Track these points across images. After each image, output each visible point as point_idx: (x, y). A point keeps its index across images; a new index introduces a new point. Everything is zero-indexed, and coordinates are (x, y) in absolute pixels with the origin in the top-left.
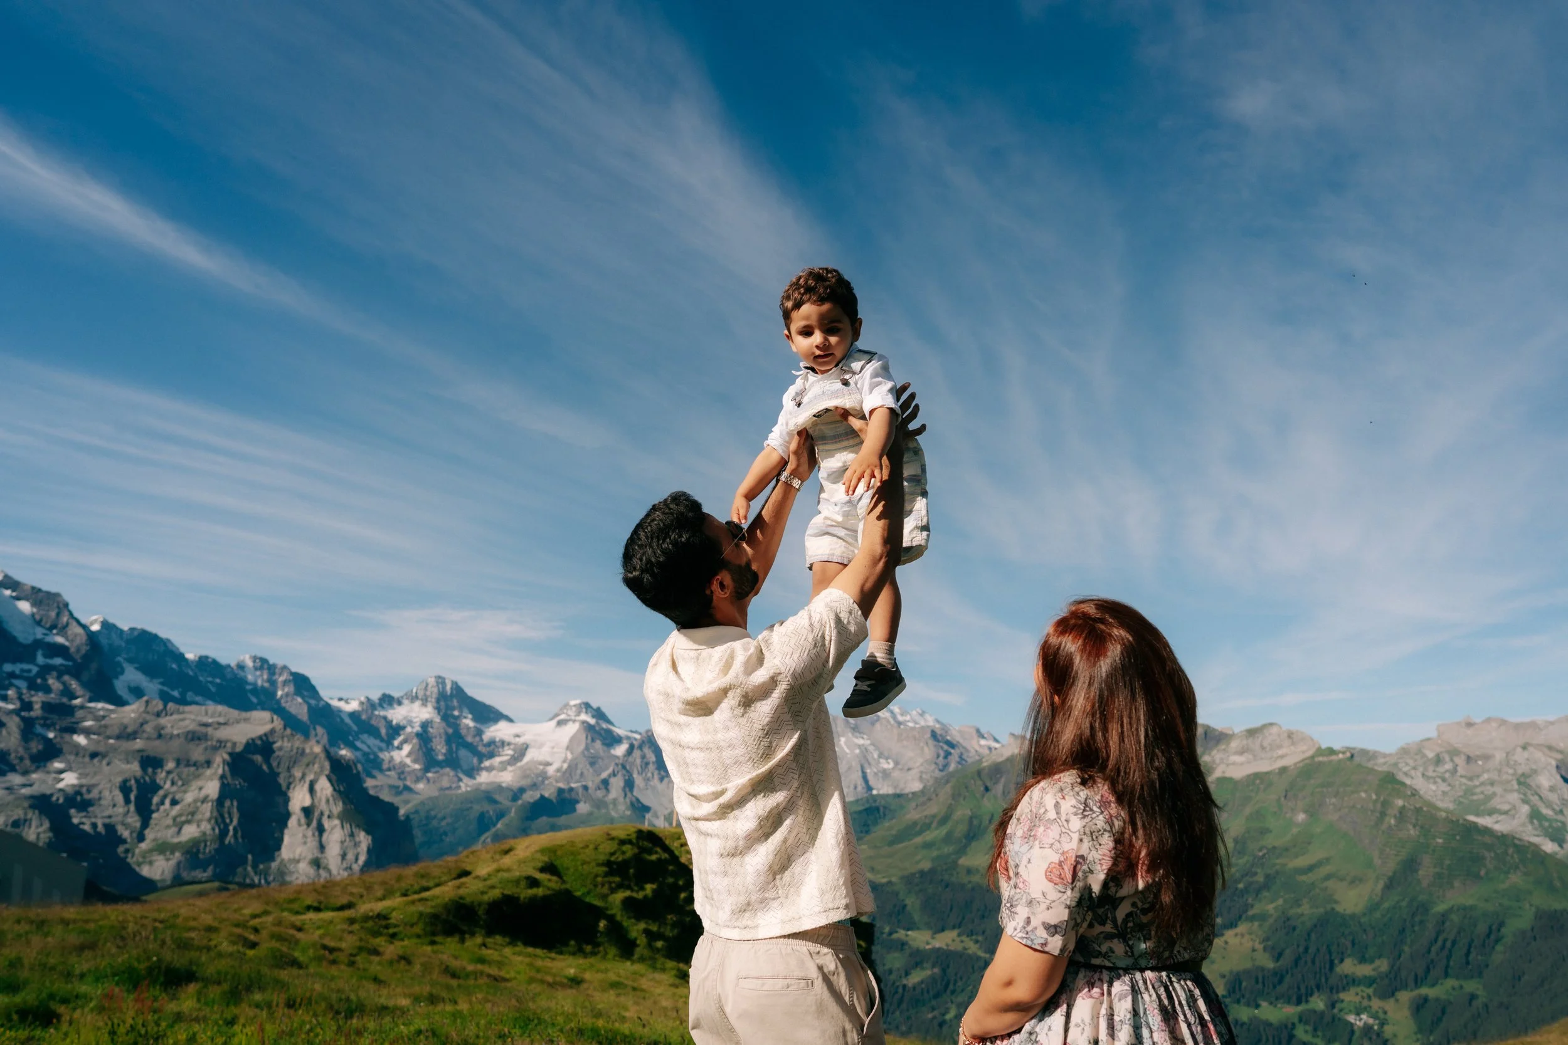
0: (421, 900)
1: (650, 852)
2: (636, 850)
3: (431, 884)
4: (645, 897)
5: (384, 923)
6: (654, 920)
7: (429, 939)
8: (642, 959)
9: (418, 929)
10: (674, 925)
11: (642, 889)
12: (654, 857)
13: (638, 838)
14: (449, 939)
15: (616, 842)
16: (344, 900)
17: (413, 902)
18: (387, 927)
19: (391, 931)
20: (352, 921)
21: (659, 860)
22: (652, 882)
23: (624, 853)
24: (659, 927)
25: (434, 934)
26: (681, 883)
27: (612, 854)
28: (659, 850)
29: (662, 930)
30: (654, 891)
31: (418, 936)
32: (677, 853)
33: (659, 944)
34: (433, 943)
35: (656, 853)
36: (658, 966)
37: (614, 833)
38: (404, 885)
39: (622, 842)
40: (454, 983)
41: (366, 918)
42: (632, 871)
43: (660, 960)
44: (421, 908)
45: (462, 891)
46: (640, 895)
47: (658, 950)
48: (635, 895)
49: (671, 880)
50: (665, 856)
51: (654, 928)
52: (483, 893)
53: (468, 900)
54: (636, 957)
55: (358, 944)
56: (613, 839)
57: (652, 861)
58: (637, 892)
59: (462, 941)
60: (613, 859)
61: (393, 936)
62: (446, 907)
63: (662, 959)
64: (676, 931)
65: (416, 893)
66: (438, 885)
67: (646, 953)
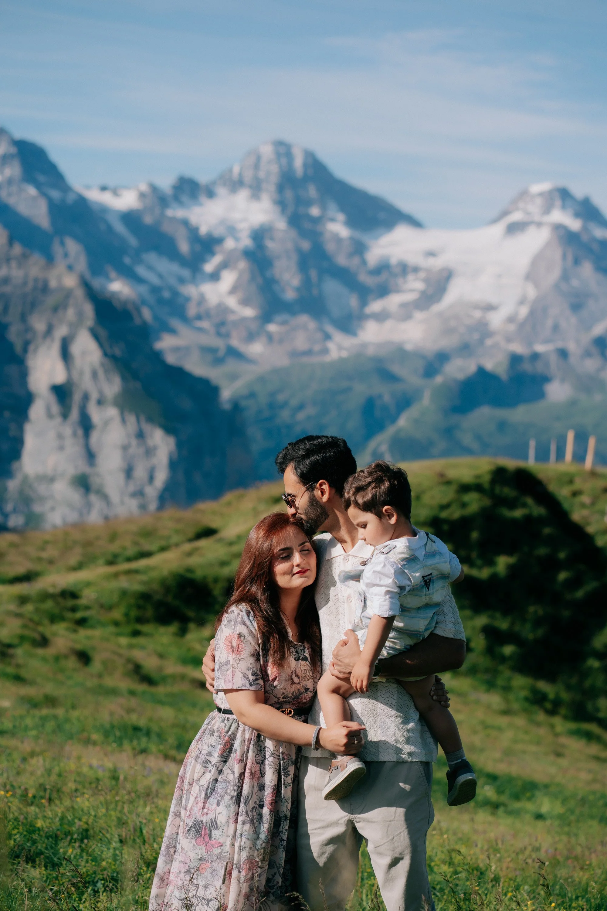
0: (129, 572)
1: (512, 504)
2: (487, 502)
3: (153, 547)
4: (494, 577)
5: (70, 603)
6: (506, 613)
7: (128, 629)
8: (473, 671)
9: (117, 614)
10: (538, 623)
11: (491, 563)
12: (518, 513)
13: (493, 482)
14: (162, 630)
15: (454, 487)
16: (20, 570)
17: (116, 575)
18: (74, 609)
19: (79, 615)
20: (23, 600)
21: (528, 519)
22: (509, 553)
23: (464, 505)
24: (513, 624)
25: (140, 620)
26: (562, 555)
27: (444, 507)
28: (529, 501)
29: (517, 628)
30: (511, 568)
31: (116, 624)
32: (566, 505)
33: (508, 650)
34: (136, 633)
35: (524, 505)
36: (500, 682)
37: (452, 474)
38: (114, 548)
39: (465, 488)
40: (142, 688)
41: (45, 596)
42: (475, 535)
43: (506, 672)
44: (124, 583)
45: (194, 561)
46: (484, 573)
47: (503, 659)
48: (475, 572)
49: (542, 551)
50: (538, 511)
51: (503, 625)
52: (223, 564)
53: (199, 574)
54: (465, 666)
55: (19, 631)
56: (448, 483)
57: (514, 521)
58: (480, 568)
59: (183, 632)
60: (444, 515)
61: (82, 622)
62: (163, 582)
63: (507, 673)
64: (540, 632)
65: (129, 560)
66: (163, 549)
67: (484, 662)
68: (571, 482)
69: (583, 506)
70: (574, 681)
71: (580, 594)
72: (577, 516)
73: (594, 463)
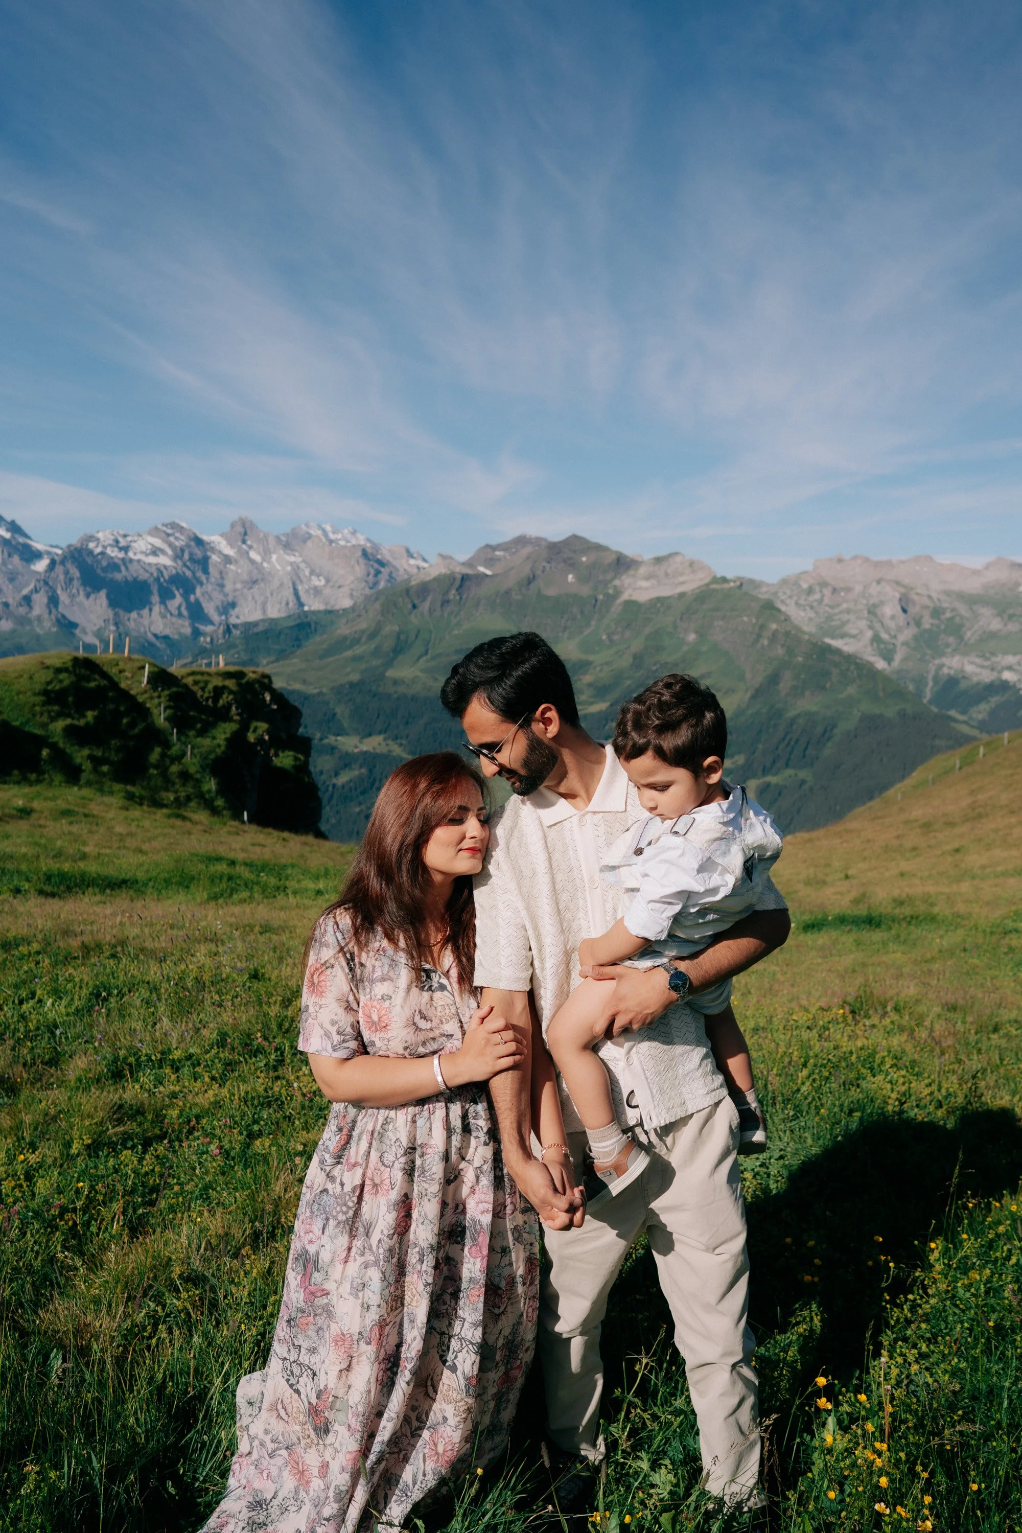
1: (88, 680)
2: (73, 678)
4: (87, 724)
6: (98, 746)
8: (89, 784)
10: (118, 750)
11: (84, 716)
12: (93, 684)
13: (74, 666)
15: (52, 671)
21: (99, 687)
22: (93, 709)
23: (61, 681)
24: (104, 752)
26: (122, 708)
27: (49, 683)
28: (97, 676)
29: (106, 755)
30: (95, 718)
32: (116, 679)
33: (105, 768)
35: (95, 680)
36: (106, 789)
37: (48, 662)
39: (58, 671)
42: (70, 699)
46: (82, 722)
47: (104, 774)
48: (76, 722)
49: (111, 706)
50: (104, 682)
51: (99, 753)
54: (82, 782)
56: (48, 667)
57: (91, 690)
58: (78, 719)
60: (50, 688)
63: (109, 783)
64: (120, 756)
67: (92, 777)
68: (117, 664)
69: (127, 678)
70: (145, 784)
71: (136, 731)
72: (123, 685)
73: (129, 652)
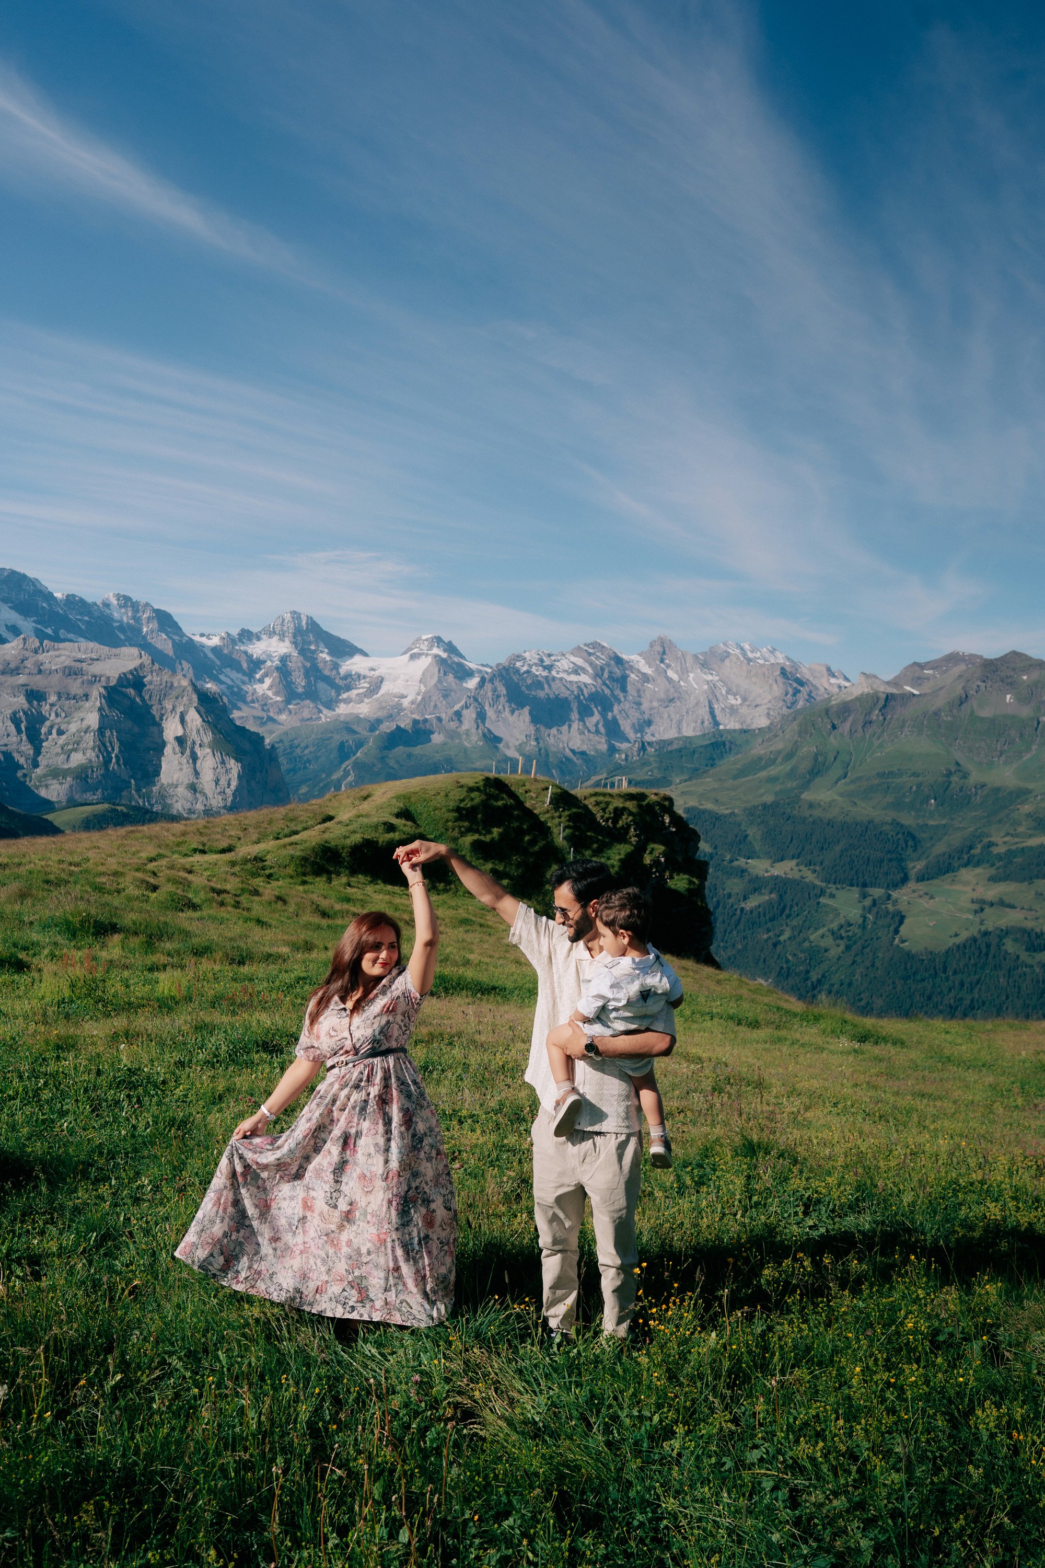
0: (291, 844)
1: (497, 799)
2: (484, 797)
3: (299, 828)
4: (493, 839)
5: (260, 865)
6: (501, 861)
7: (300, 880)
9: (290, 871)
10: (518, 866)
11: (490, 832)
12: (500, 803)
13: (485, 785)
14: (318, 879)
15: (465, 789)
16: (224, 844)
17: (285, 846)
18: (263, 869)
19: (267, 872)
20: (233, 864)
21: (505, 806)
22: (498, 826)
23: (472, 799)
24: (505, 867)
25: (304, 874)
26: (525, 826)
27: (462, 801)
28: (505, 796)
29: (508, 869)
30: (500, 834)
31: (292, 877)
32: (522, 799)
33: (505, 882)
34: (304, 883)
35: (503, 799)
37: (463, 781)
38: (275, 828)
39: (471, 790)
40: (324, 922)
41: (246, 861)
42: (479, 816)
44: (291, 851)
45: (327, 836)
46: (488, 838)
48: (482, 838)
49: (515, 824)
50: (511, 802)
51: (501, 868)
52: (345, 837)
53: (333, 844)
55: (240, 886)
56: (462, 786)
57: (499, 807)
58: (485, 835)
59: (330, 880)
60: (462, 805)
61: (269, 876)
62: (313, 849)
64: (520, 871)
65: (286, 836)
66: (305, 829)
68: (524, 785)
69: (532, 798)
70: (540, 898)
71: (536, 848)
72: (528, 805)
73: (536, 774)
